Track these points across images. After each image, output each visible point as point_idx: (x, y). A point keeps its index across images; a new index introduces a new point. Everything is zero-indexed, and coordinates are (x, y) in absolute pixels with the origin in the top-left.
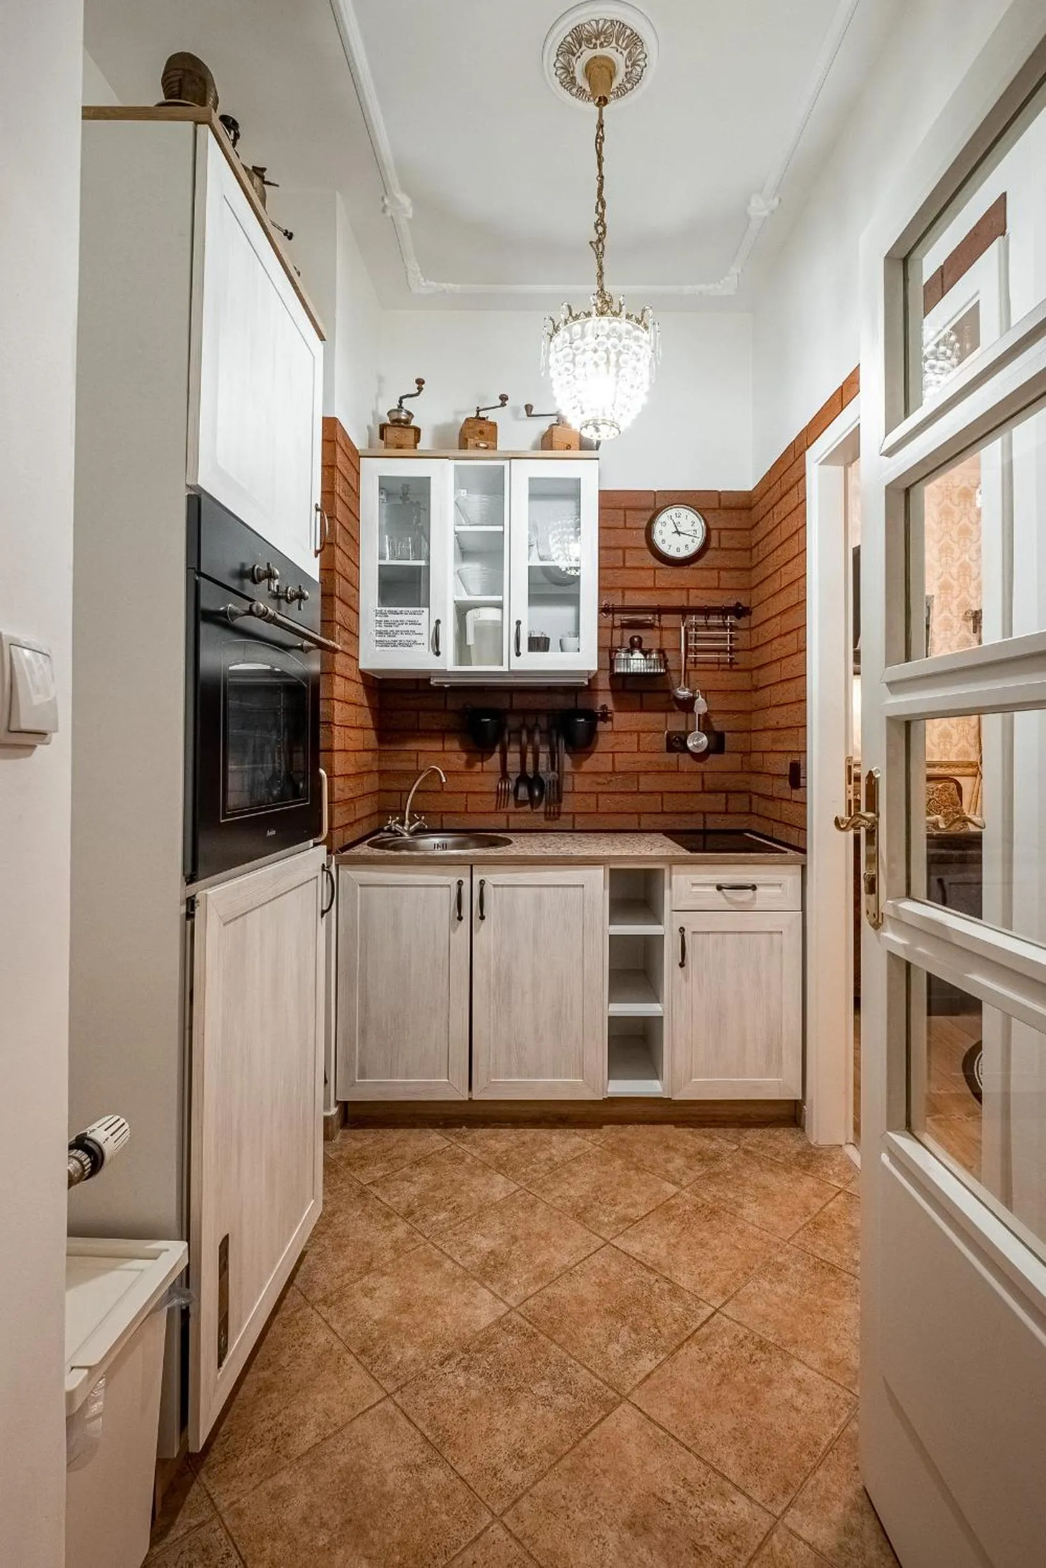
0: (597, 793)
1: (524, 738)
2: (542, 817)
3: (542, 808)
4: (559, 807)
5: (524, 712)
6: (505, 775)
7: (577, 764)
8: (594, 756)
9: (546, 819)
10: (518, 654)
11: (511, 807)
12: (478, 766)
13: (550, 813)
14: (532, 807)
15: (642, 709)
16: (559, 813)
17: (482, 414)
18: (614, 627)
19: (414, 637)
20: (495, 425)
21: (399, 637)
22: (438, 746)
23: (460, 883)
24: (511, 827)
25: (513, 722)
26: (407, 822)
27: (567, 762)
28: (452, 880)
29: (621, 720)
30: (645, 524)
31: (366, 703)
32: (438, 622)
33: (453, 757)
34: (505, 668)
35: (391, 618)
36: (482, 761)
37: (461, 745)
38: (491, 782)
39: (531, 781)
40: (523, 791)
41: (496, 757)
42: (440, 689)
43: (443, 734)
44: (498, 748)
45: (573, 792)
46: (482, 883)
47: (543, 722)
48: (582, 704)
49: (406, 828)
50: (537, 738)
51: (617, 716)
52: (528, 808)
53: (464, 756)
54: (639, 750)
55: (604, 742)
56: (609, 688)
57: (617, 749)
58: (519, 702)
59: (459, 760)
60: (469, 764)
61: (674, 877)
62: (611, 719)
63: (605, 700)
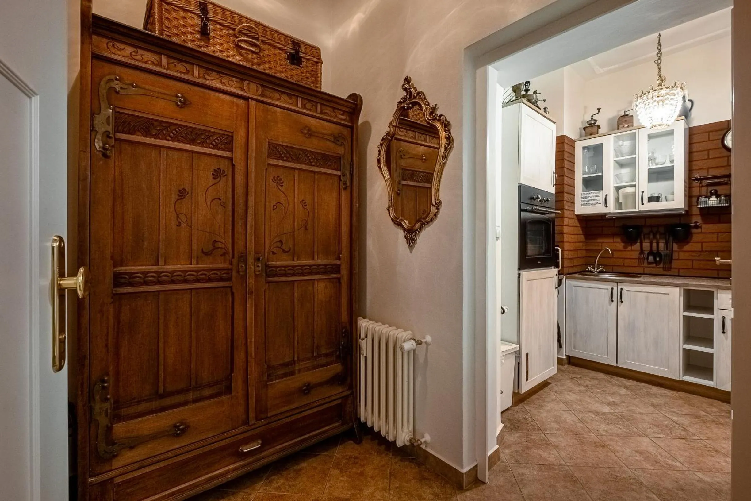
0: (692, 260)
1: (651, 237)
2: (661, 269)
3: (661, 265)
4: (671, 266)
5: (651, 226)
6: (642, 252)
7: (680, 247)
8: (690, 244)
9: (664, 270)
10: (643, 204)
11: (646, 264)
12: (629, 248)
13: (666, 268)
14: (656, 265)
15: (720, 222)
16: (671, 268)
17: (627, 113)
18: (702, 186)
19: (597, 202)
20: (632, 116)
21: (590, 202)
22: (612, 240)
23: (612, 289)
24: (645, 273)
25: (646, 230)
26: (596, 268)
27: (675, 246)
28: (610, 288)
29: (706, 227)
30: (721, 137)
31: (579, 226)
32: (607, 195)
33: (618, 245)
34: (637, 210)
35: (588, 195)
36: (631, 246)
37: (622, 240)
38: (636, 255)
39: (656, 254)
40: (651, 258)
41: (638, 244)
42: (611, 219)
43: (613, 235)
44: (639, 241)
45: (678, 259)
46: (622, 289)
47: (662, 230)
48: (683, 221)
49: (595, 270)
50: (658, 236)
51: (704, 226)
52: (654, 265)
53: (623, 244)
54: (718, 241)
55: (695, 238)
56: (699, 213)
57: (703, 241)
58: (649, 222)
59: (620, 245)
60: (625, 247)
61: (719, 294)
62: (701, 228)
63: (697, 219)
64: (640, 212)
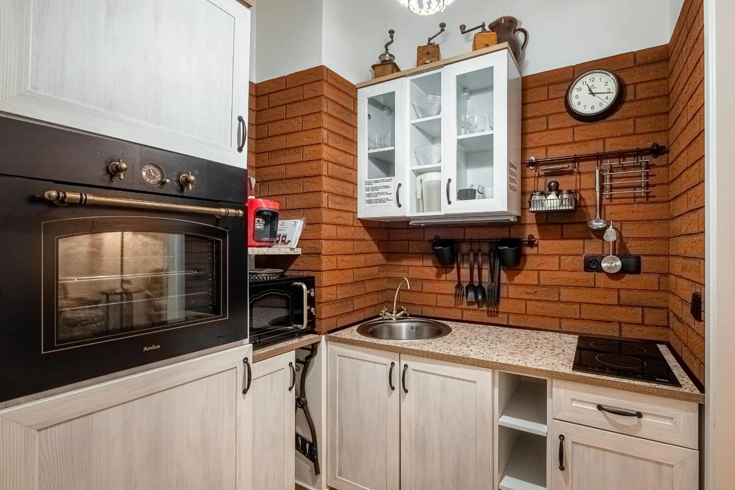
0: (527, 300)
1: (472, 259)
2: (485, 314)
3: (485, 308)
4: (498, 308)
5: (471, 241)
6: (459, 283)
7: (511, 278)
8: (523, 272)
9: (489, 316)
10: (450, 203)
11: (465, 305)
12: (444, 277)
13: (491, 312)
14: (478, 306)
15: (562, 238)
16: (498, 312)
17: (432, 42)
18: (539, 176)
19: (386, 196)
20: (438, 46)
21: (379, 197)
22: (420, 263)
23: (393, 364)
24: (464, 319)
25: (465, 248)
26: (394, 311)
27: (503, 275)
28: (389, 361)
29: (545, 246)
30: (564, 93)
31: (371, 239)
32: (400, 185)
33: (427, 270)
35: (375, 185)
36: (446, 273)
37: (433, 263)
38: (451, 288)
39: (478, 289)
40: (471, 294)
41: (455, 270)
42: (418, 227)
43: (422, 255)
44: (456, 266)
45: (508, 298)
46: (406, 366)
47: (485, 248)
48: (514, 234)
49: (394, 315)
50: (480, 259)
51: (541, 243)
52: (476, 307)
53: (435, 270)
54: (560, 269)
55: (531, 262)
56: (535, 222)
57: (541, 268)
58: (470, 234)
59: (432, 273)
60: (438, 275)
61: (554, 389)
62: (537, 245)
63: (532, 231)
64: (447, 216)
